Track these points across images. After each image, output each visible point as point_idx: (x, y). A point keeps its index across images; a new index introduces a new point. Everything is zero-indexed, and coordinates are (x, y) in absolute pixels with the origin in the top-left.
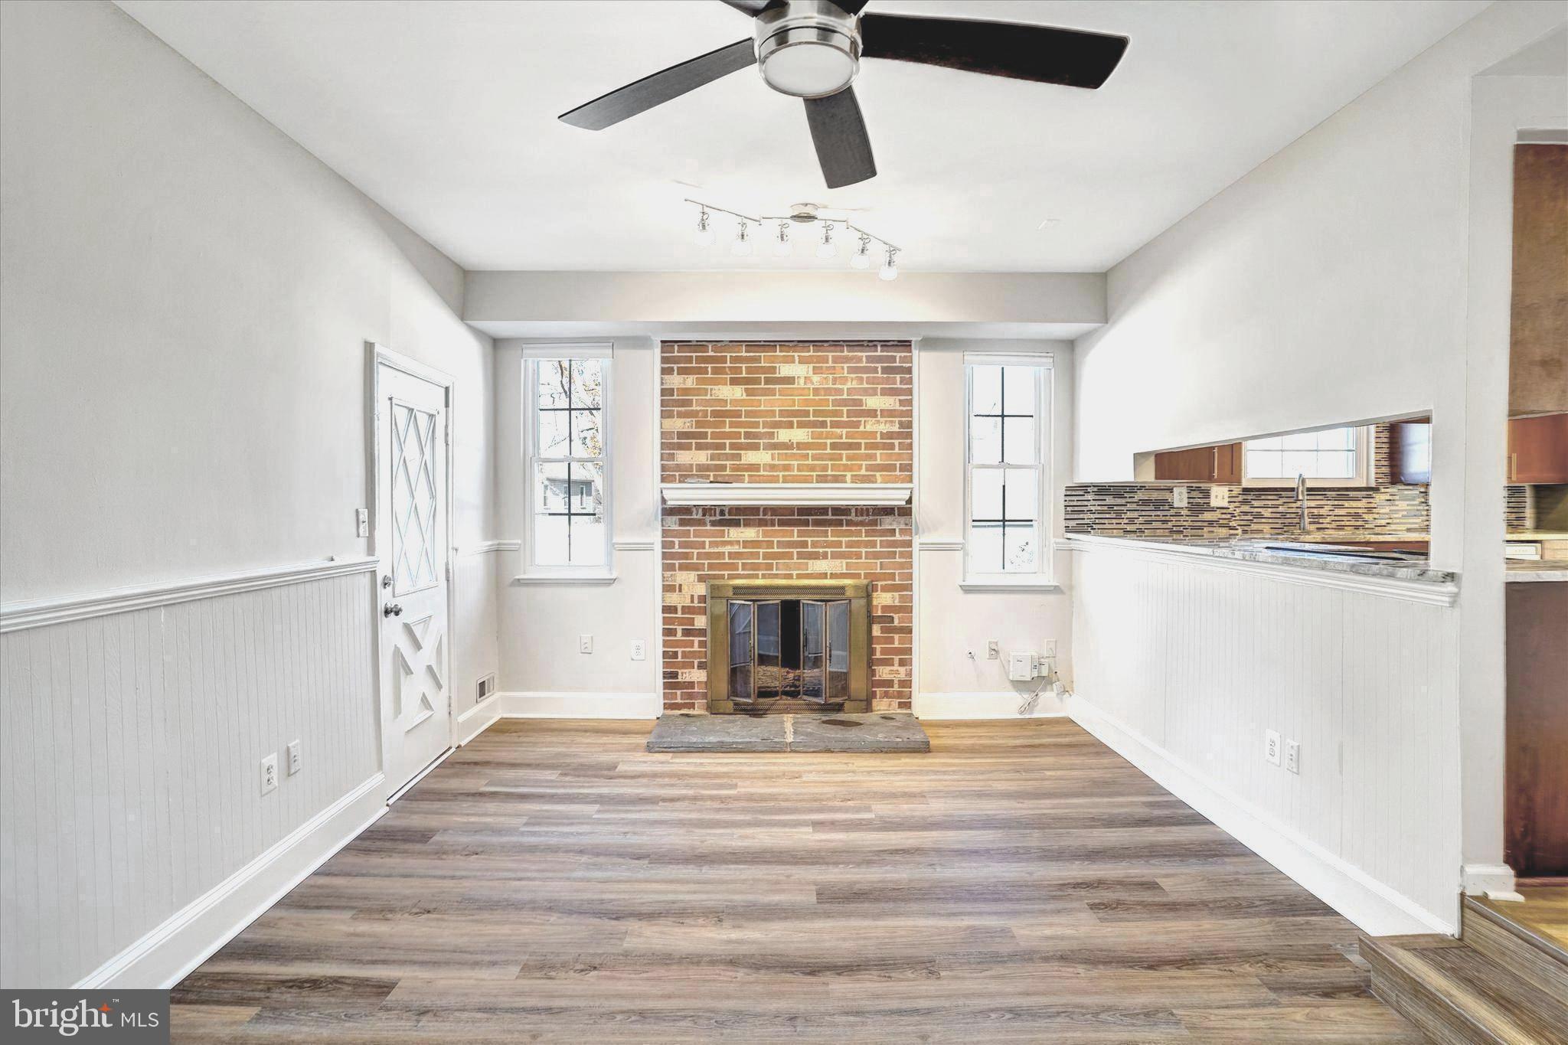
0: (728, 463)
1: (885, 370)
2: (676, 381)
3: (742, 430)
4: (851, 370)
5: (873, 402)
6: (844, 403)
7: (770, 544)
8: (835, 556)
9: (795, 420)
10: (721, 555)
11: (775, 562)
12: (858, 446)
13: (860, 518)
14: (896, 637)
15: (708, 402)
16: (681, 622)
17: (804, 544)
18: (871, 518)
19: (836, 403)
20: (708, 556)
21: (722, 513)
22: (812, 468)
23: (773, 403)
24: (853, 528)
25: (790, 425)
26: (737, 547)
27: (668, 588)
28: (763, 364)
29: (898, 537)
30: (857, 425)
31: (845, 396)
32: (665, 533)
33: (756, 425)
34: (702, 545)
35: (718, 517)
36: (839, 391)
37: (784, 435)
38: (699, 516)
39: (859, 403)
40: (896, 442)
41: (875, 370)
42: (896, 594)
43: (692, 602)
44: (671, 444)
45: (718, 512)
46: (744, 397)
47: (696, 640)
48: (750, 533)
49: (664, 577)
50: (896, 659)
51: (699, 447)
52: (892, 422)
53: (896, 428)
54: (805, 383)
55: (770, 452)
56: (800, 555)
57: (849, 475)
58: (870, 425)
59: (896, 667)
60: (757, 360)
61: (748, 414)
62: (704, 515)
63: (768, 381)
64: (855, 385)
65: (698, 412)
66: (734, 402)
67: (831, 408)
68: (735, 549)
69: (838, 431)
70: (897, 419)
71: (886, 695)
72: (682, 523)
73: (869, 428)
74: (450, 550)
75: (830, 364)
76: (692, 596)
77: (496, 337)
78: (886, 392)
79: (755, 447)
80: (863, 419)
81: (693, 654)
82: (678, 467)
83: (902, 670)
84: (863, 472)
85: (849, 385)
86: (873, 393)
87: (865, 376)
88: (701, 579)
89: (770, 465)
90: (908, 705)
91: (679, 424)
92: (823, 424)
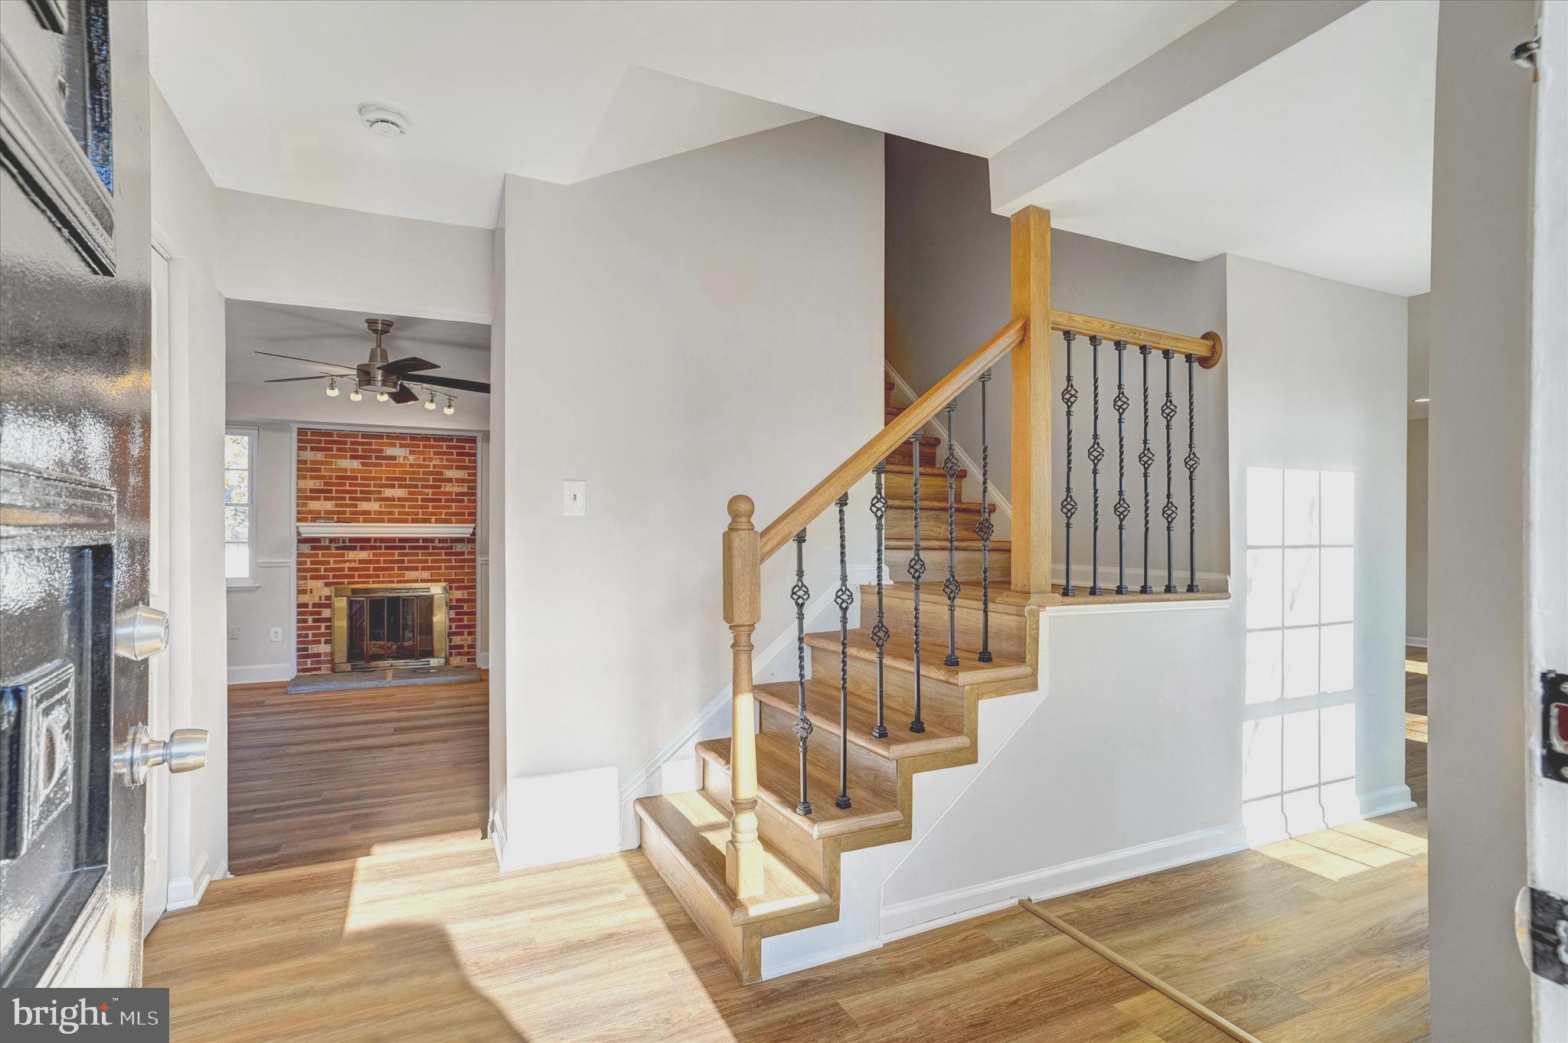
0: (348, 509)
1: (458, 454)
2: (309, 455)
3: (359, 489)
4: (435, 453)
5: (450, 474)
6: (431, 473)
7: (378, 562)
8: (423, 569)
9: (396, 483)
10: (342, 569)
11: (381, 573)
12: (440, 500)
13: (441, 545)
14: (465, 617)
15: (333, 470)
16: (312, 613)
17: (402, 562)
18: (449, 544)
19: (424, 473)
20: (333, 570)
21: (344, 541)
22: (408, 514)
23: (382, 471)
24: (436, 551)
25: (393, 486)
26: (354, 564)
27: (301, 592)
28: (373, 447)
29: (466, 557)
30: (440, 487)
31: (431, 469)
32: (299, 555)
33: (369, 486)
34: (328, 563)
35: (341, 544)
36: (428, 466)
37: (388, 493)
38: (327, 543)
39: (441, 473)
40: (466, 498)
41: (452, 454)
42: (465, 591)
43: (320, 600)
44: (303, 497)
45: (341, 541)
46: (360, 467)
47: (323, 625)
48: (364, 555)
49: (298, 584)
50: (466, 631)
51: (326, 499)
52: (462, 486)
53: (465, 490)
54: (404, 460)
55: (378, 503)
56: (399, 569)
57: (433, 518)
58: (448, 488)
59: (466, 636)
60: (370, 444)
61: (363, 478)
62: (330, 543)
63: (377, 458)
64: (438, 462)
65: (326, 476)
66: (353, 470)
67: (421, 476)
68: (353, 565)
69: (427, 491)
70: (466, 484)
71: (459, 654)
72: (313, 548)
73: (447, 489)
75: (421, 449)
76: (320, 596)
78: (458, 468)
79: (368, 500)
80: (443, 484)
81: (322, 635)
82: (310, 512)
83: (470, 638)
84: (443, 516)
85: (434, 463)
86: (450, 468)
87: (445, 457)
88: (327, 585)
89: (379, 512)
90: (474, 660)
91: (311, 484)
92: (416, 486)
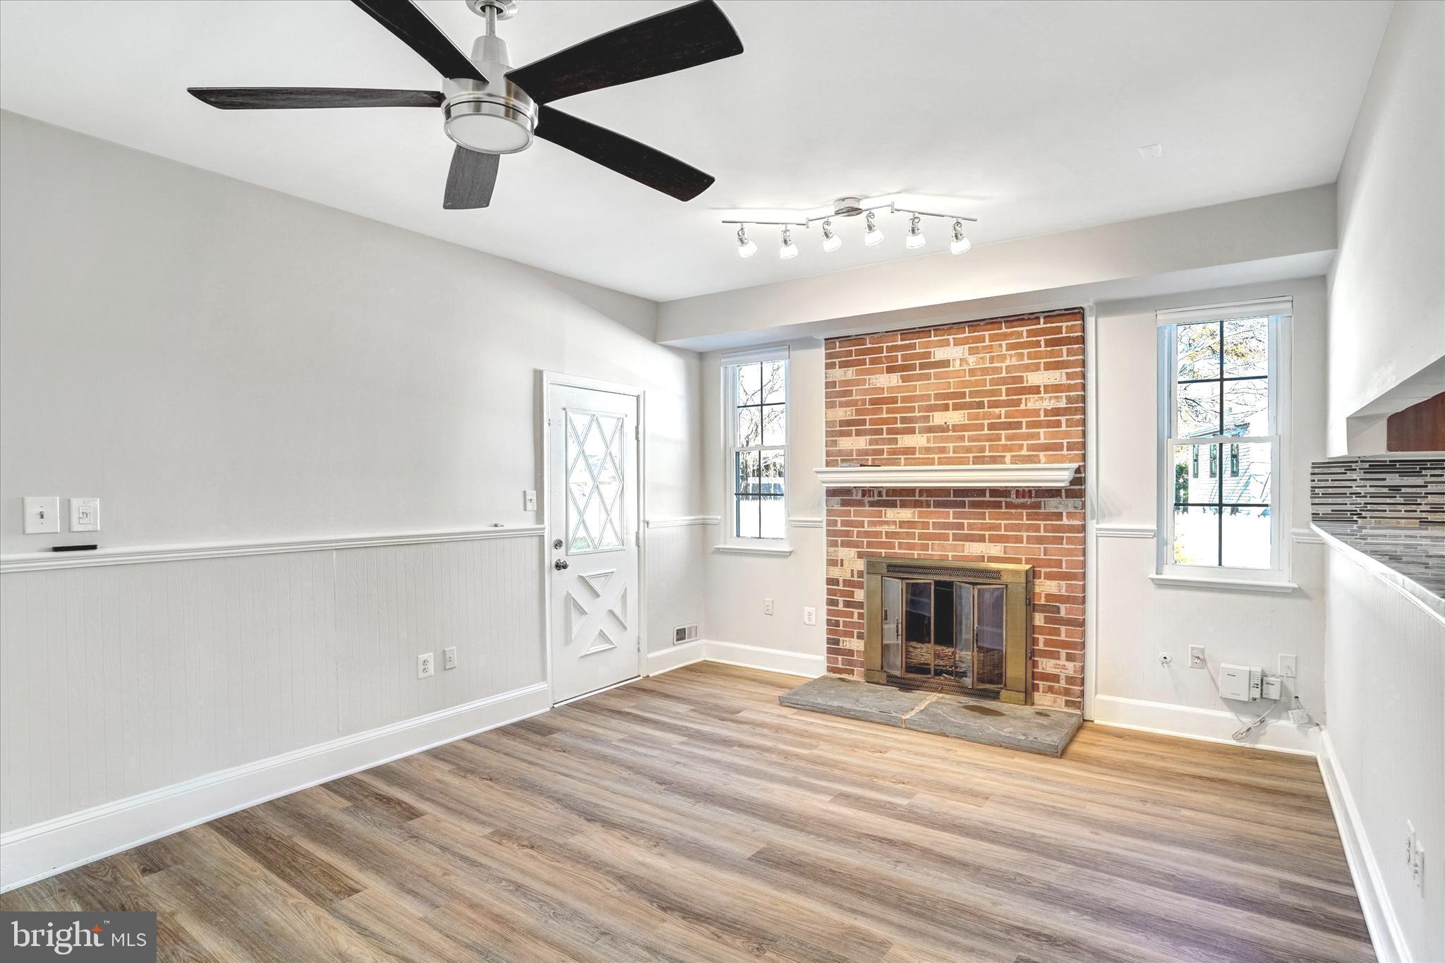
0: (885, 447)
1: (1048, 343)
2: (838, 374)
3: (898, 416)
4: (1011, 347)
5: (1033, 379)
6: (1003, 381)
7: (926, 525)
8: (993, 539)
9: (951, 402)
10: (878, 534)
11: (930, 542)
12: (1019, 425)
13: (1021, 500)
14: (1063, 629)
15: (866, 392)
16: (843, 594)
17: (961, 526)
18: (1033, 500)
19: (993, 382)
20: (867, 534)
21: (880, 494)
22: (968, 450)
23: (926, 387)
24: (1013, 511)
25: (946, 408)
26: (894, 527)
27: (832, 563)
28: (918, 351)
29: (1065, 521)
30: (1018, 403)
31: (1004, 374)
32: (829, 512)
33: (912, 409)
34: (861, 524)
35: (876, 498)
36: (998, 370)
37: (939, 418)
38: (859, 497)
39: (1021, 379)
40: (1063, 419)
41: (1038, 344)
42: (1063, 583)
43: (852, 576)
44: (837, 431)
45: (876, 494)
46: (900, 383)
47: (856, 611)
48: (906, 514)
49: (828, 552)
50: (1063, 653)
51: (859, 433)
52: (1057, 397)
53: (1063, 404)
54: (960, 365)
55: (925, 435)
56: (956, 537)
57: (1008, 456)
58: (1032, 402)
59: (1063, 661)
60: (913, 346)
61: (904, 400)
62: (863, 495)
63: (922, 366)
64: (1014, 362)
65: (857, 400)
66: (891, 389)
67: (988, 388)
68: (892, 528)
69: (997, 410)
70: (1063, 395)
71: (1051, 689)
72: (844, 503)
73: (1031, 405)
74: (642, 524)
75: (987, 343)
76: (852, 571)
77: (701, 351)
78: (1049, 367)
79: (911, 431)
80: (1023, 397)
81: (853, 625)
82: (840, 453)
83: (1070, 665)
84: (1024, 452)
85: (1008, 362)
86: (1036, 368)
87: (1025, 351)
88: (860, 555)
89: (926, 448)
90: (1079, 705)
91: (842, 414)
92: (980, 405)
